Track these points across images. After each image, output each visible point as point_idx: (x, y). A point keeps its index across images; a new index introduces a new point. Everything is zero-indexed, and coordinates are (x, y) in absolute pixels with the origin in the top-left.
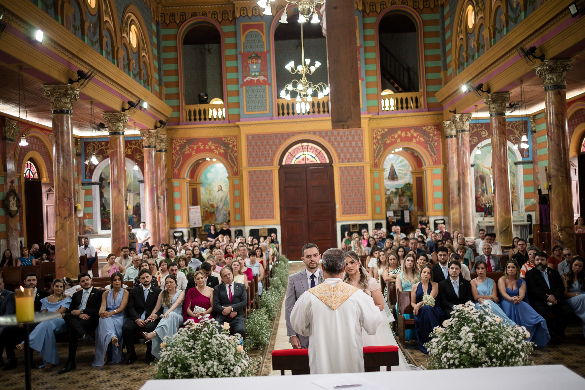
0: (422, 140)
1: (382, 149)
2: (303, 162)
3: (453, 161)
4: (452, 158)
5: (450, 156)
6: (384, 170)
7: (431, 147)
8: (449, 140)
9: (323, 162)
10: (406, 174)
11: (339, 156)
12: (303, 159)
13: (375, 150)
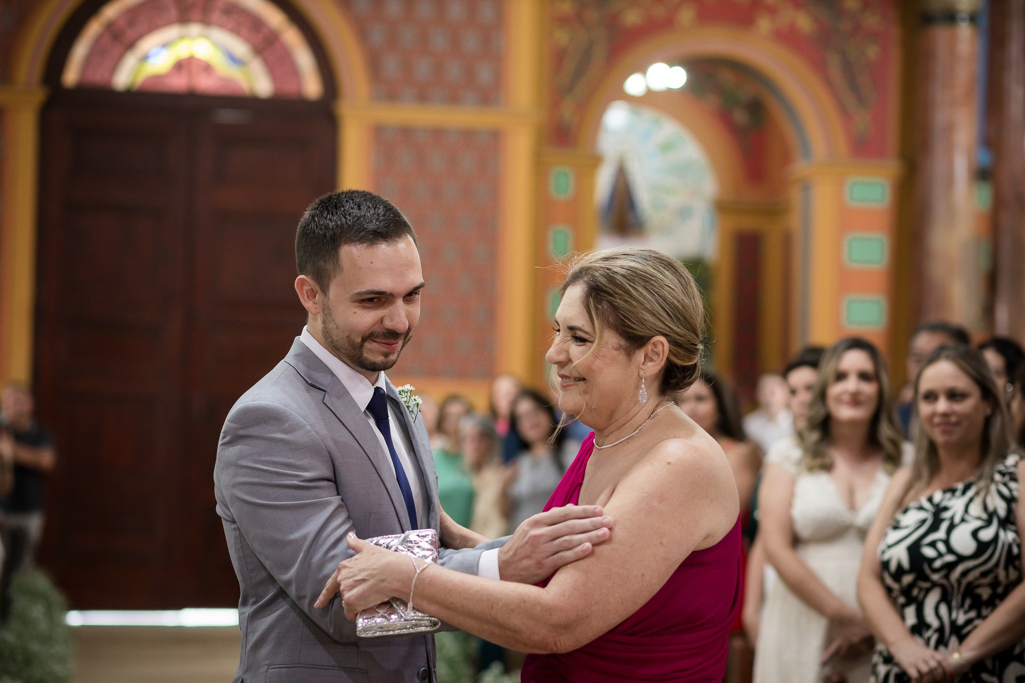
0: (804, 22)
1: (599, 54)
2: (179, 83)
3: (950, 149)
4: (950, 128)
5: (940, 117)
6: (596, 160)
7: (848, 67)
8: (940, 34)
9: (289, 88)
10: (684, 213)
11: (374, 65)
12: (180, 66)
13: (559, 57)
